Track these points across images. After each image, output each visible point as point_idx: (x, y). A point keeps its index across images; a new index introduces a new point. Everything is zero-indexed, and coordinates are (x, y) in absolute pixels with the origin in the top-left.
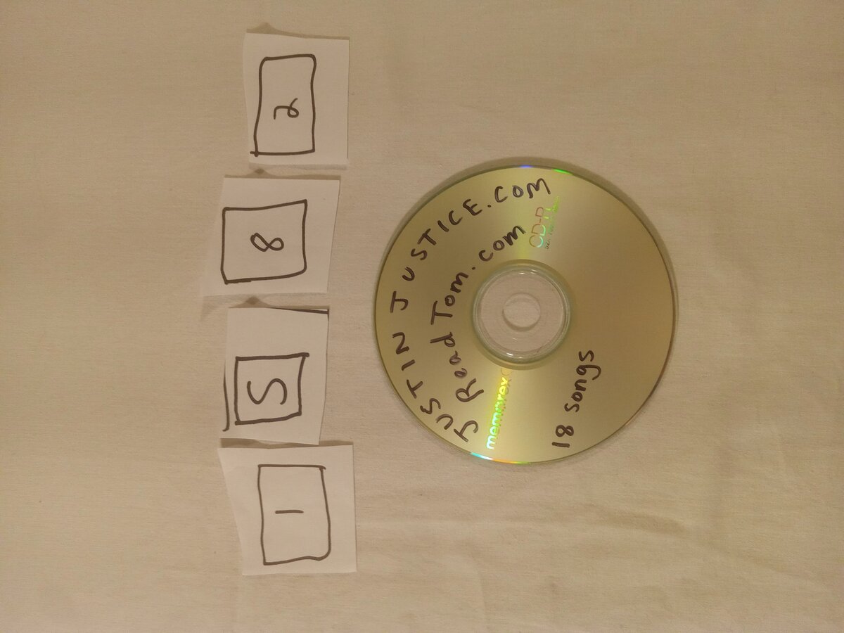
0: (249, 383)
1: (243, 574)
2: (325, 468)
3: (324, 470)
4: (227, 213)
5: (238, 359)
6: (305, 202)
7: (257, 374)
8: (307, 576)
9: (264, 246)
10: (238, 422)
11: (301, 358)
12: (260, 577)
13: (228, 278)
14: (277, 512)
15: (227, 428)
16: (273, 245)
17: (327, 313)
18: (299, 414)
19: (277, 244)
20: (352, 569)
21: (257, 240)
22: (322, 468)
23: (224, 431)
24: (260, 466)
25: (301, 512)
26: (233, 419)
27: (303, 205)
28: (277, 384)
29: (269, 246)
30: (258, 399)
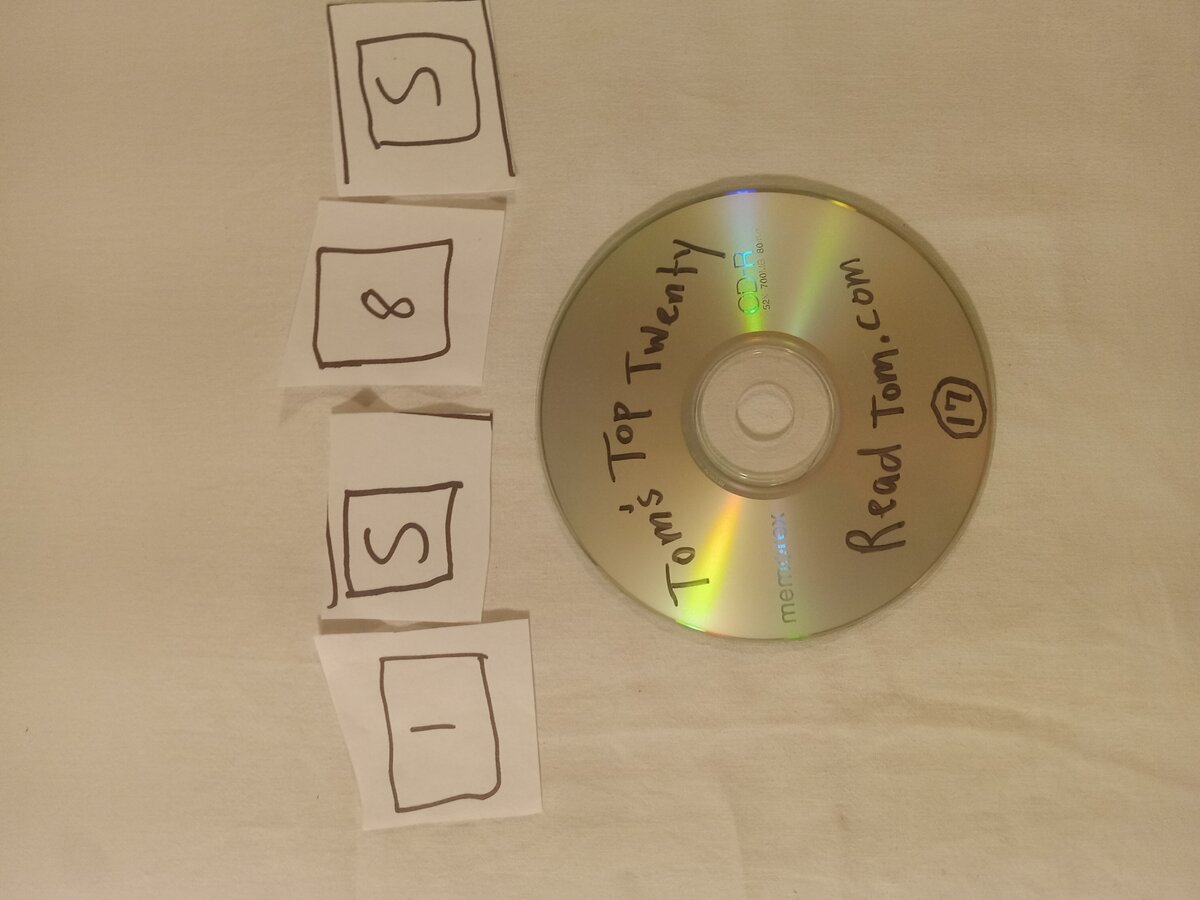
0: (367, 532)
1: (365, 829)
2: (487, 658)
3: (485, 660)
4: (324, 256)
5: (349, 494)
6: (449, 242)
7: (379, 517)
8: (466, 825)
9: (382, 310)
10: (351, 594)
11: (450, 489)
12: (391, 831)
13: (325, 359)
14: (414, 730)
15: (334, 603)
16: (397, 309)
17: (490, 418)
18: (449, 576)
19: (403, 308)
20: (534, 808)
21: (372, 301)
22: (481, 657)
23: (329, 607)
24: (383, 660)
25: (452, 727)
26: (343, 588)
27: (446, 247)
28: (412, 532)
29: (391, 310)
30: (382, 555)
